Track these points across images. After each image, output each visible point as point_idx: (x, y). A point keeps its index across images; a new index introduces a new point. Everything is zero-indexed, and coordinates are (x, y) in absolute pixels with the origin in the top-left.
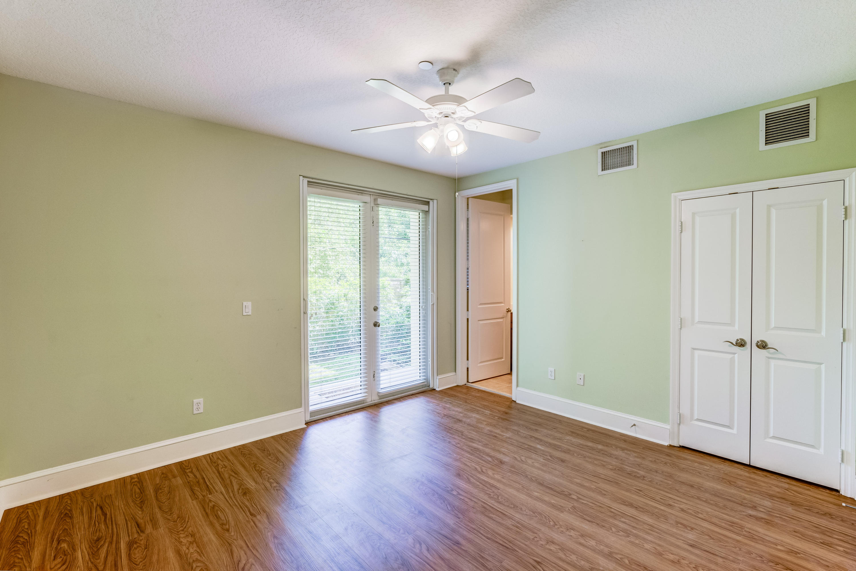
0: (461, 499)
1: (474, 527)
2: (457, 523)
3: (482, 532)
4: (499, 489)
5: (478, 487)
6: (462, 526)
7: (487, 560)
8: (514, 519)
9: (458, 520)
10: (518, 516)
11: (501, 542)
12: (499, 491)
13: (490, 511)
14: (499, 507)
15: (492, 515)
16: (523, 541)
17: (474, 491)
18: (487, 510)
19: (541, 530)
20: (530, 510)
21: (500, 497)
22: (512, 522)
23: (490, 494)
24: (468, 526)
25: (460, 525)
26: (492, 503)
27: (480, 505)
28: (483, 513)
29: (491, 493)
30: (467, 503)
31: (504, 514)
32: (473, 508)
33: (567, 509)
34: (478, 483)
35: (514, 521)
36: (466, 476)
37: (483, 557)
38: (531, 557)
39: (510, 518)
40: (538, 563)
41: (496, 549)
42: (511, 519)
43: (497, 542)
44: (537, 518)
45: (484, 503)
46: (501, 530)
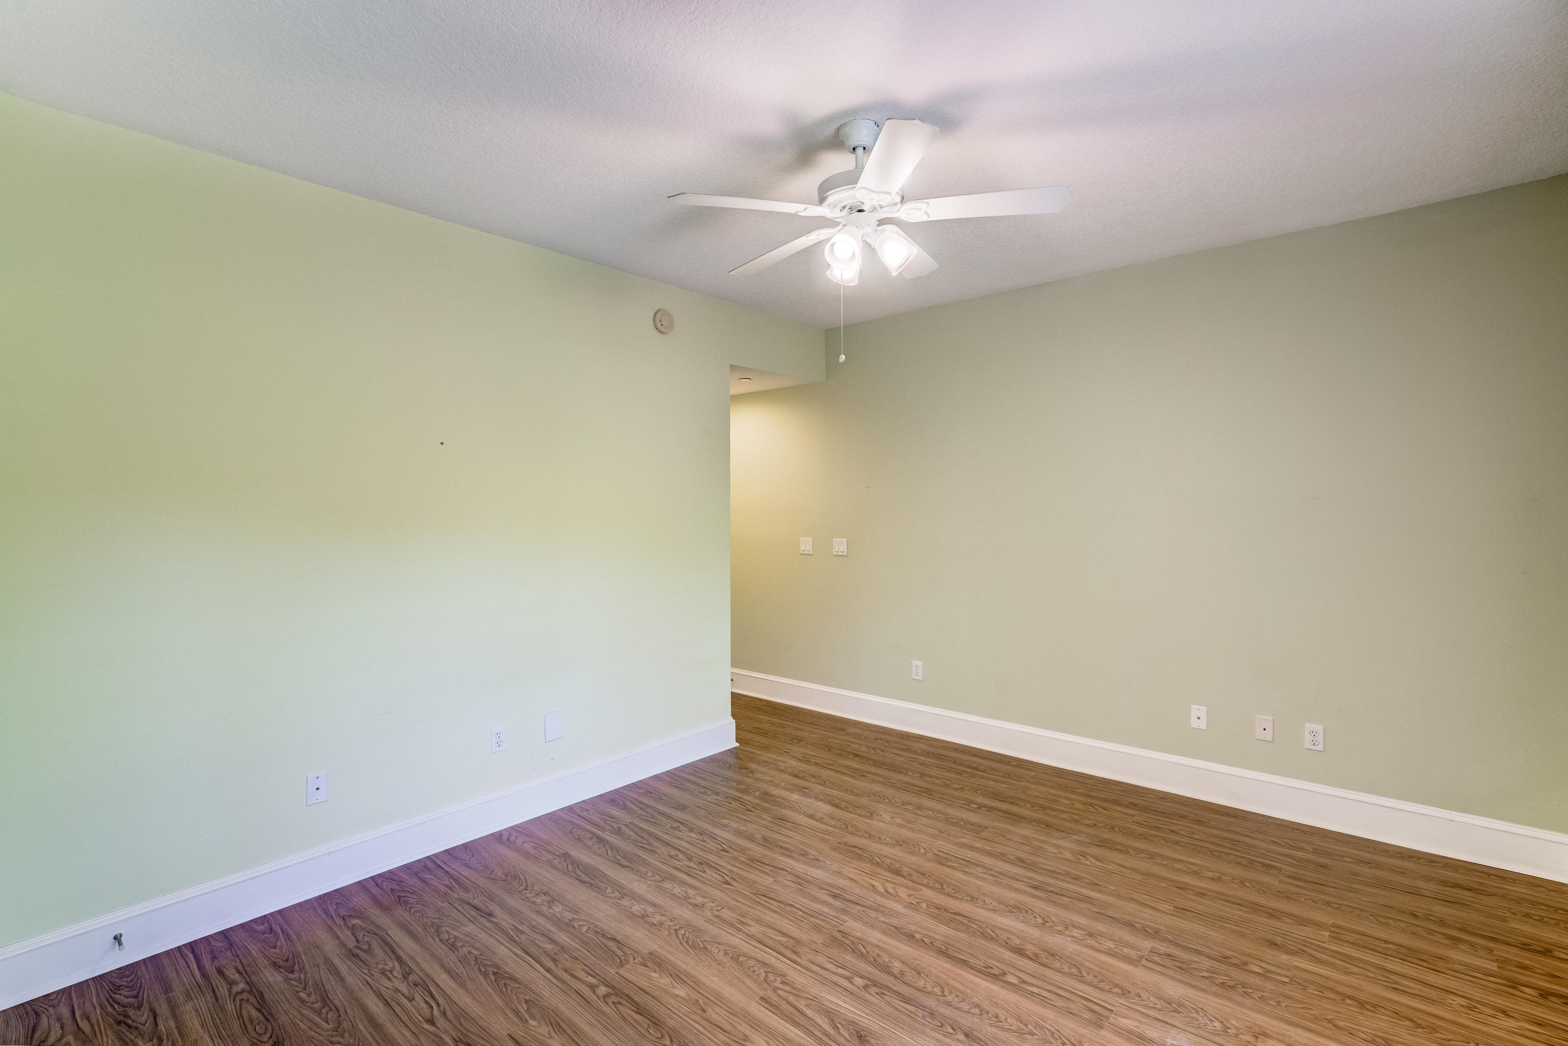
0: (842, 968)
1: (813, 920)
2: (842, 922)
3: (800, 913)
4: (762, 998)
5: (810, 1002)
6: (832, 920)
7: (793, 882)
8: (744, 935)
9: (842, 928)
10: (736, 940)
11: (771, 901)
12: (762, 993)
13: (786, 947)
14: (767, 955)
15: (781, 939)
16: (739, 904)
17: (816, 990)
18: (790, 949)
19: (705, 921)
20: (711, 952)
21: (762, 978)
22: (749, 931)
23: (783, 983)
24: (822, 920)
25: (837, 920)
26: (781, 964)
27: (803, 957)
28: (798, 942)
29: (781, 986)
30: (830, 960)
31: (760, 942)
32: (817, 951)
33: (639, 959)
34: (809, 1012)
35: (744, 933)
36: (840, 1034)
37: (799, 884)
38: (734, 888)
39: (751, 936)
40: (727, 883)
41: (780, 894)
42: (748, 935)
43: (778, 901)
44: (702, 939)
45: (795, 962)
46: (769, 917)
